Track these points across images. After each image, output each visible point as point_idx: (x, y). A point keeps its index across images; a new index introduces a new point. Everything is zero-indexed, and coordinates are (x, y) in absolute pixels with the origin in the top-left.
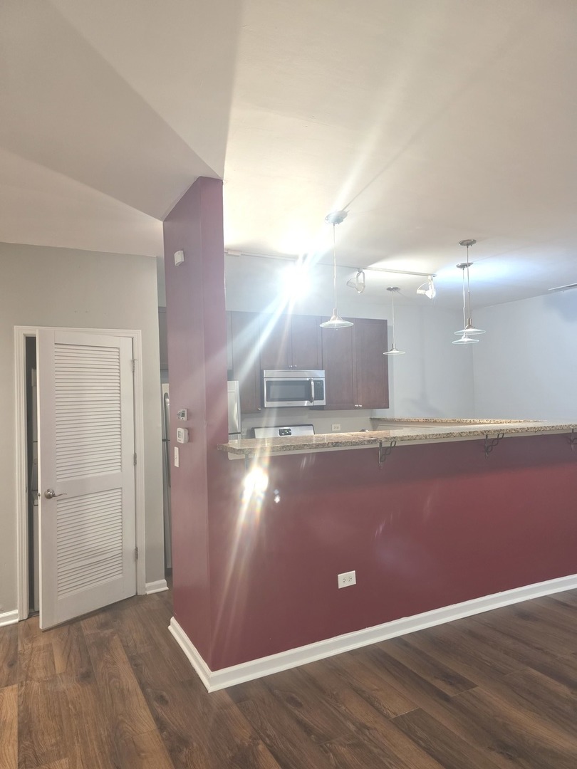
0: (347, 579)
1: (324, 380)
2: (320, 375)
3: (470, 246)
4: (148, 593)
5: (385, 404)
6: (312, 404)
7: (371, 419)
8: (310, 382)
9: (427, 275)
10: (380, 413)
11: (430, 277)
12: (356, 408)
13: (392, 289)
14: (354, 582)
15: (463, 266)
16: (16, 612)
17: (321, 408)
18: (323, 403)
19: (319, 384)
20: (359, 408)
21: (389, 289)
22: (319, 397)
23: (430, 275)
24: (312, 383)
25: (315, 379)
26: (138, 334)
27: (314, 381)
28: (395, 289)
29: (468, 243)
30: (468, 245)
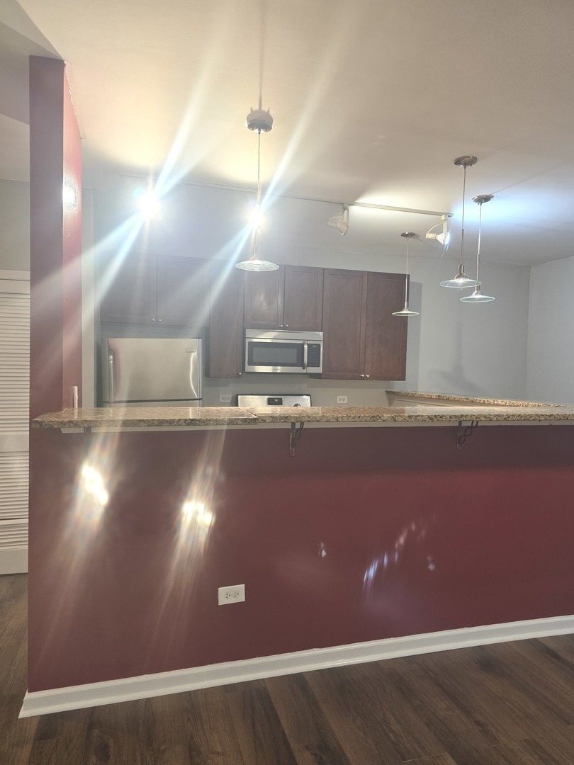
0: (231, 594)
1: (320, 343)
2: (316, 337)
3: (468, 167)
6: (305, 371)
7: (387, 392)
8: (303, 345)
9: (440, 214)
10: (397, 386)
11: (443, 217)
13: (408, 235)
14: (241, 598)
15: (481, 200)
18: (319, 370)
19: (314, 349)
20: (365, 378)
21: (404, 235)
22: (314, 363)
23: (443, 214)
24: (306, 347)
25: (309, 342)
27: (308, 345)
28: (411, 235)
29: (465, 162)
30: (465, 165)
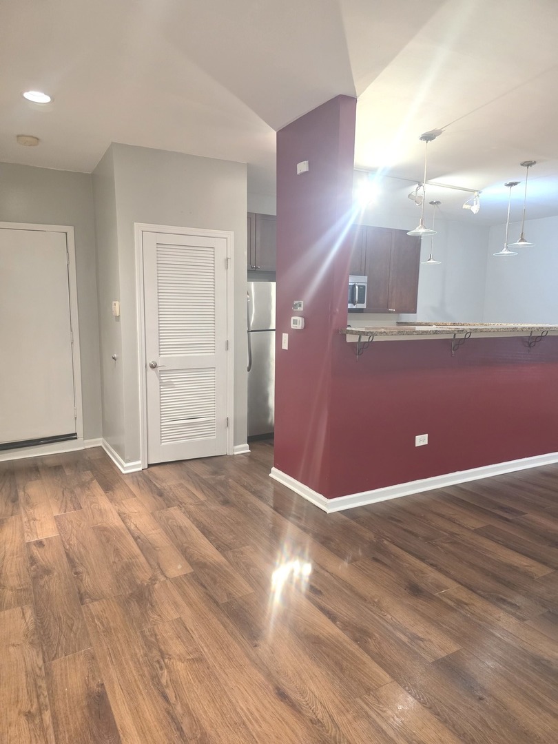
0: (422, 440)
1: (366, 285)
2: (363, 280)
3: (529, 167)
4: (235, 453)
5: (413, 310)
6: (354, 307)
7: (398, 323)
8: (354, 286)
9: (473, 191)
10: (406, 317)
11: (476, 193)
12: (390, 312)
13: (435, 203)
14: (426, 442)
15: (511, 185)
16: (140, 462)
17: (360, 311)
18: (363, 306)
19: (362, 289)
20: (393, 312)
21: (432, 203)
22: (361, 301)
23: (477, 191)
24: (357, 287)
25: (358, 284)
26: (230, 235)
28: (438, 203)
29: (528, 164)
30: (528, 166)
